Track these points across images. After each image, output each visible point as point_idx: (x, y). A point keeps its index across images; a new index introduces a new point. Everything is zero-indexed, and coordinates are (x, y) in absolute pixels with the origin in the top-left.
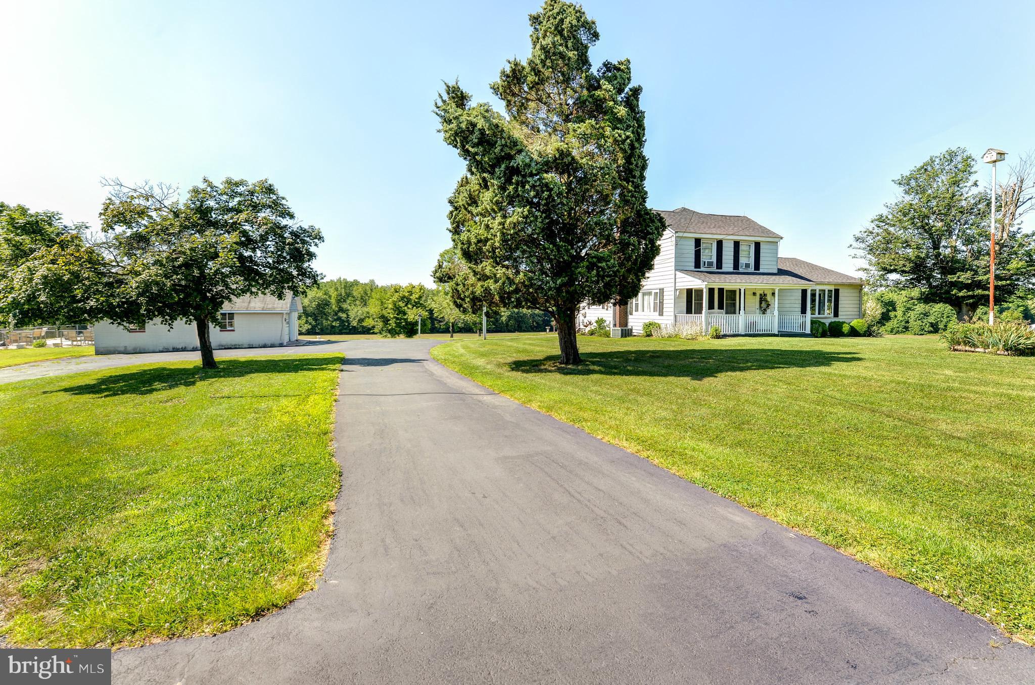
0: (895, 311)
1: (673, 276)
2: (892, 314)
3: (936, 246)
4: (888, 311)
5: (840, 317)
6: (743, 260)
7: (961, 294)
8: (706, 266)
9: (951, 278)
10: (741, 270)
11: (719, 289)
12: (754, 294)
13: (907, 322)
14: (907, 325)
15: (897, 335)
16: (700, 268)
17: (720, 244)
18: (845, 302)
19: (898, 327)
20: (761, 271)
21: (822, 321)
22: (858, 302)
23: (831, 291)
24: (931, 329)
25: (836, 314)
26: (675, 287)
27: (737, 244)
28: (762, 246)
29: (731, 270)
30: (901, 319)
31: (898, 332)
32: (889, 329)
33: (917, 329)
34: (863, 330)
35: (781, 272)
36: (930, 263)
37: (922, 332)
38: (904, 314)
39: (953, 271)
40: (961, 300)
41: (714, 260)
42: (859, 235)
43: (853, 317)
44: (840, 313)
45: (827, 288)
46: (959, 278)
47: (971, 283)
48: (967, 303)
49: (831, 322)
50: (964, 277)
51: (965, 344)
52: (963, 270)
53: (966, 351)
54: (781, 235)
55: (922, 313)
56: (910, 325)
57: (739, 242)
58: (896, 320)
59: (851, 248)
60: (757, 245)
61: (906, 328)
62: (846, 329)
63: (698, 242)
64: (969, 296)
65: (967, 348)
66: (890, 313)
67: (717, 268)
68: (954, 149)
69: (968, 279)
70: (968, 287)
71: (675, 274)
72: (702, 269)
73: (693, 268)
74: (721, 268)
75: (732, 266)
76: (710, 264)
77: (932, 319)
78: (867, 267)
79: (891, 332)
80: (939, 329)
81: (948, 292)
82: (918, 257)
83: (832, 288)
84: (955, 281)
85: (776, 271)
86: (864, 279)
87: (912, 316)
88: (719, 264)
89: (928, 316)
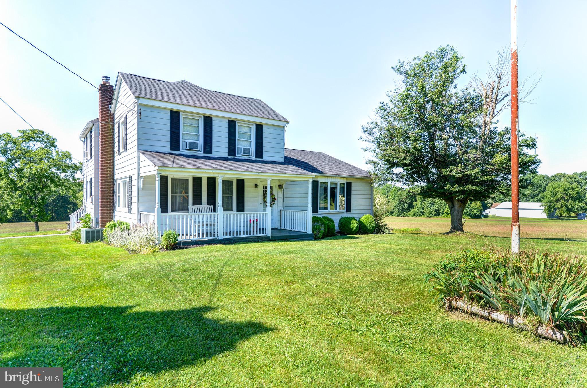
0: (416, 201)
1: (135, 160)
2: (414, 203)
3: (432, 139)
4: (412, 201)
5: (353, 212)
6: (241, 144)
7: (453, 189)
8: (188, 148)
9: (445, 172)
10: (238, 156)
11: (208, 179)
12: (256, 186)
13: (423, 209)
14: (423, 211)
15: (417, 218)
16: (179, 150)
17: (208, 121)
18: (357, 196)
19: (418, 212)
20: (265, 158)
21: (330, 217)
22: (370, 196)
23: (344, 184)
24: (435, 213)
25: (349, 209)
26: (139, 174)
27: (232, 124)
28: (265, 130)
29: (226, 155)
30: (419, 207)
31: (418, 216)
32: (413, 213)
33: (428, 213)
34: (371, 226)
35: (288, 161)
36: (427, 156)
37: (431, 216)
38: (421, 204)
39: (446, 166)
40: (453, 195)
41: (201, 142)
42: (367, 126)
43: (363, 212)
44: (353, 208)
45: (339, 181)
46: (451, 171)
47: (462, 177)
48: (458, 199)
49: (342, 218)
50: (455, 171)
51: (472, 299)
52: (454, 163)
53: (473, 314)
54: (288, 119)
55: (430, 203)
56: (424, 211)
57: (235, 121)
58: (416, 208)
59: (361, 141)
60: (259, 128)
61: (422, 213)
62: (354, 225)
63: (175, 116)
64: (459, 191)
65: (475, 308)
66: (413, 203)
67: (205, 152)
68: (444, 46)
69: (459, 173)
70: (458, 181)
71: (139, 157)
72: (183, 151)
73: (168, 150)
74: (211, 152)
75: (226, 150)
76: (193, 146)
77: (436, 207)
78: (375, 159)
79: (414, 215)
80: (440, 213)
81: (442, 187)
82: (415, 149)
83: (345, 181)
84: (448, 175)
85: (282, 160)
86: (372, 173)
87: (425, 205)
88: (208, 147)
89: (434, 205)
